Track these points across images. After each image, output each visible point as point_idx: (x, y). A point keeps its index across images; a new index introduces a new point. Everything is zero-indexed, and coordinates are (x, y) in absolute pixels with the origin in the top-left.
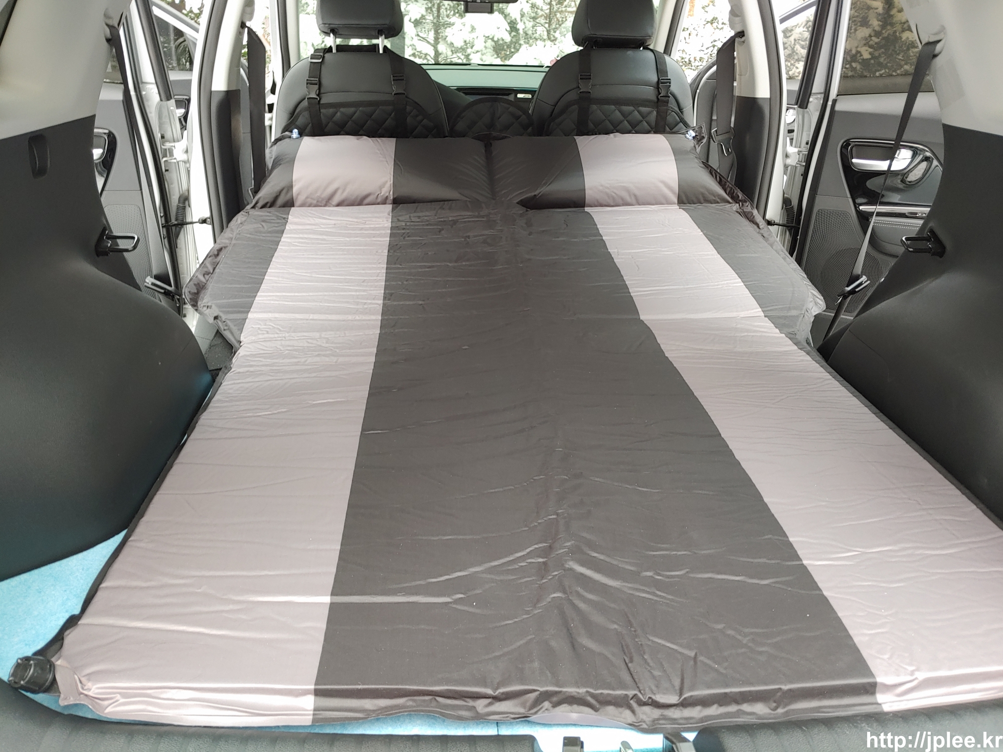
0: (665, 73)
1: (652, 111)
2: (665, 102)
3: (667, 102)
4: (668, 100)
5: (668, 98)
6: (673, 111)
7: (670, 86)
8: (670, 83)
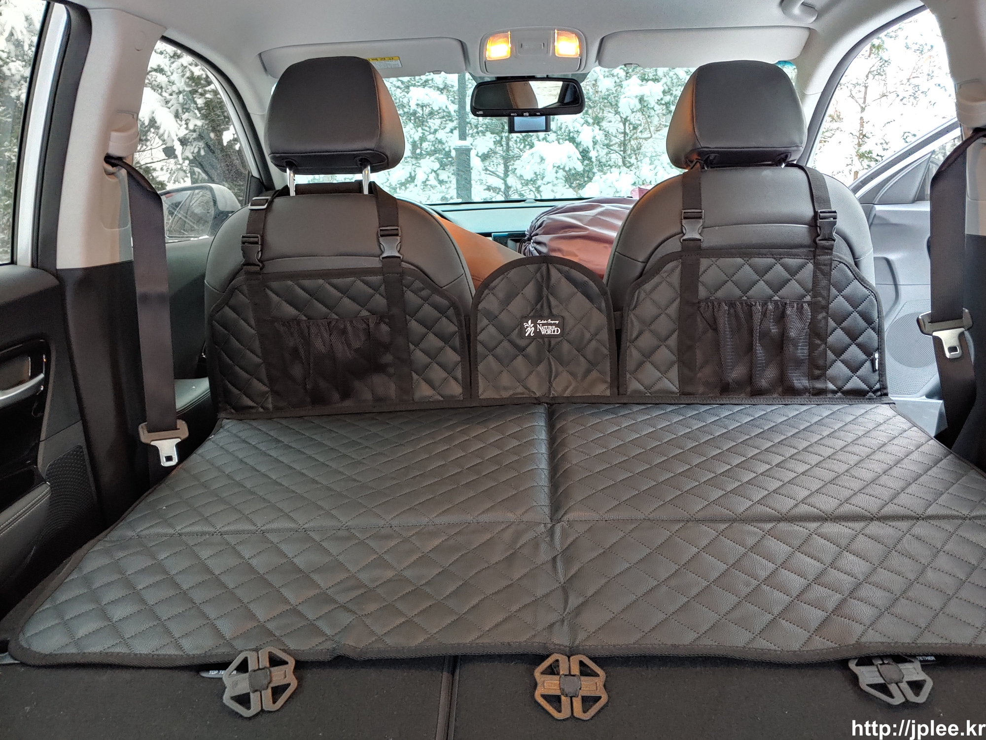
0: (826, 201)
1: (806, 264)
2: (827, 249)
3: (831, 248)
4: (833, 245)
5: (833, 242)
6: (840, 262)
7: (835, 223)
8: (835, 218)
